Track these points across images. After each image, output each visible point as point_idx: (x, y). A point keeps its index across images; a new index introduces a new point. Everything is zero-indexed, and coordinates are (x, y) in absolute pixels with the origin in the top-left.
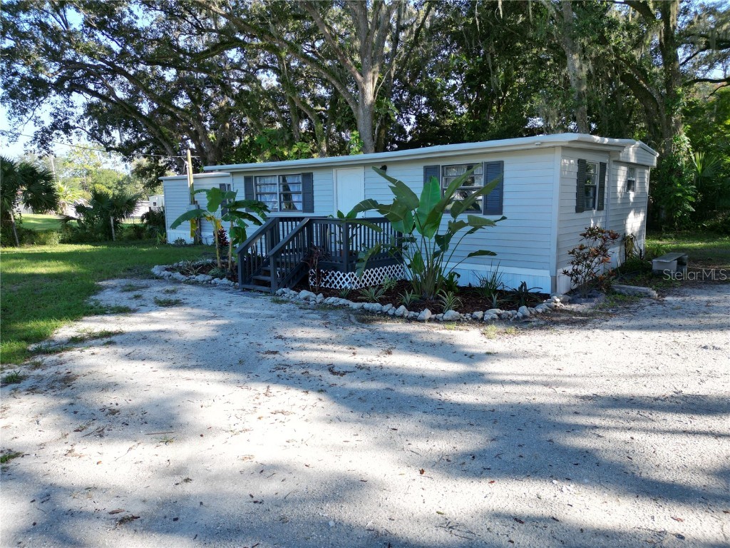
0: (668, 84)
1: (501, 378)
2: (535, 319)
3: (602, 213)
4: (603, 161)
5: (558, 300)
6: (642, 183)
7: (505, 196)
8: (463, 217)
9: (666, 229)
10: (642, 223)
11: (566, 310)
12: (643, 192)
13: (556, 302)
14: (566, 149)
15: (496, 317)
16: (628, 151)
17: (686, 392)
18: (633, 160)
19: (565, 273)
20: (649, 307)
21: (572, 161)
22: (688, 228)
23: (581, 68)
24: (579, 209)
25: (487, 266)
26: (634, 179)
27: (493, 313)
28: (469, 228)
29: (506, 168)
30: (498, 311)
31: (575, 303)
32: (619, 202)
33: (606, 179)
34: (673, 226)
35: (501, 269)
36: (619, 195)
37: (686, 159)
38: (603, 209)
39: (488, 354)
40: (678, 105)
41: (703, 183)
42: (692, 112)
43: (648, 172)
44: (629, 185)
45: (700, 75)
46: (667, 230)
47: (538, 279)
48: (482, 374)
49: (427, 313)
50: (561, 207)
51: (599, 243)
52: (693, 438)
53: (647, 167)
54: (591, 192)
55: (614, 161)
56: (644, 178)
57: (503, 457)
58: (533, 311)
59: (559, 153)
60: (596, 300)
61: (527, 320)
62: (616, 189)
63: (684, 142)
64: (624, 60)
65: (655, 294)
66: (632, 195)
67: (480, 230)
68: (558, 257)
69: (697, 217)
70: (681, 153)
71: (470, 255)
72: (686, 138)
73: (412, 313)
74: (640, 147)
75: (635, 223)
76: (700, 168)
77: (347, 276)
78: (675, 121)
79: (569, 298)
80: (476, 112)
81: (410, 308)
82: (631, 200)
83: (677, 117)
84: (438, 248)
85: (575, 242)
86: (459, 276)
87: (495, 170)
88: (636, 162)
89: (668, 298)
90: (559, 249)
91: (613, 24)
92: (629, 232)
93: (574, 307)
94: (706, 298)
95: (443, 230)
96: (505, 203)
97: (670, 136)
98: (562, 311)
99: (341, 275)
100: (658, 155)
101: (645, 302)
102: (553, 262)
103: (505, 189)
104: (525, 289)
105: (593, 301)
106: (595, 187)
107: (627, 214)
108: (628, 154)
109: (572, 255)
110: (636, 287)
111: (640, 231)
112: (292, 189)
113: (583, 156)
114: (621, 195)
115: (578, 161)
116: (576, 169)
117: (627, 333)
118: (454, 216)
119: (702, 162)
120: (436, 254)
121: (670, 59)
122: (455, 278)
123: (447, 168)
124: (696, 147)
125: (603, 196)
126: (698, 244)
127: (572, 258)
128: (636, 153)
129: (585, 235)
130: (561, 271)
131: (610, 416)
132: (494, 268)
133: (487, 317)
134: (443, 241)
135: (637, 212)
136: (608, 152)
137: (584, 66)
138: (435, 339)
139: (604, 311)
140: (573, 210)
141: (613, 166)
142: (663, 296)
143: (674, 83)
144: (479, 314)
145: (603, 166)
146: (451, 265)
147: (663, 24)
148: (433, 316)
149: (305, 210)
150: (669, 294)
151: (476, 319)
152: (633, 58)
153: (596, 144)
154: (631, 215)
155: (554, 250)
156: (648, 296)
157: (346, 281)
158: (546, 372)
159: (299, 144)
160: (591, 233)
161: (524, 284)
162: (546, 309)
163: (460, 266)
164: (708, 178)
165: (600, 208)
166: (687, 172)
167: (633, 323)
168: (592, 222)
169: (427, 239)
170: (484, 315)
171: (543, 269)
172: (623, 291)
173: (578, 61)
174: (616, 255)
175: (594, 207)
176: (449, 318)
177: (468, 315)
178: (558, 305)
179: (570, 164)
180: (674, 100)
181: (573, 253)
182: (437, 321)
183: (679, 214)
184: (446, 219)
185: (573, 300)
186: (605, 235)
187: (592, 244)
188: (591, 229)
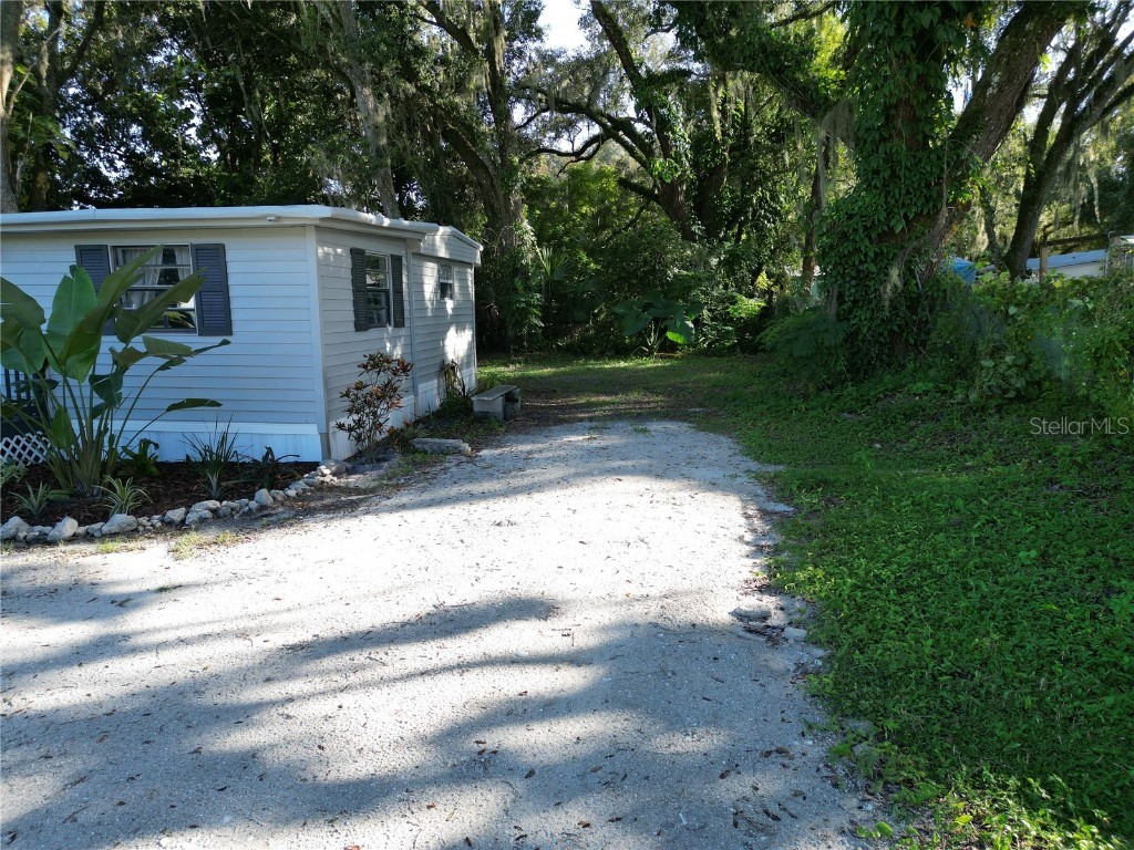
0: (502, 150)
1: (161, 637)
2: (280, 510)
3: (403, 331)
4: (396, 253)
5: (327, 472)
6: (464, 287)
7: (234, 304)
9: (515, 350)
10: (470, 344)
11: (338, 487)
12: (466, 300)
13: (324, 475)
15: (208, 514)
16: (434, 240)
17: (451, 602)
18: (442, 253)
19: (341, 426)
20: (454, 469)
21: (339, 251)
22: (540, 349)
23: (376, 109)
24: (360, 326)
25: (208, 424)
26: (450, 282)
27: (203, 508)
28: (156, 361)
29: (233, 268)
30: (212, 504)
31: (355, 473)
32: (430, 314)
33: (404, 279)
34: (523, 347)
35: (234, 427)
36: (429, 304)
37: (530, 256)
38: (403, 325)
39: (162, 590)
40: (516, 181)
41: (552, 289)
42: (537, 193)
43: (471, 272)
44: (444, 289)
45: (546, 143)
46: (517, 353)
47: (295, 438)
48: (126, 637)
49: (69, 526)
50: (325, 323)
51: (383, 378)
52: (431, 682)
53: (469, 265)
54: (383, 298)
55: (414, 254)
56: (466, 280)
57: (81, 818)
58: (280, 494)
59: (311, 237)
60: (386, 464)
61: (265, 512)
62: (423, 296)
63: (527, 232)
64: (442, 109)
65: (467, 447)
66: (450, 304)
68: (329, 403)
69: (551, 333)
70: (524, 248)
71: (173, 407)
72: (529, 227)
73: (39, 528)
74: (453, 235)
75: (458, 343)
76: (548, 269)
78: (515, 202)
79: (349, 466)
80: (233, 160)
81: (31, 519)
82: (450, 311)
83: (516, 197)
84: (98, 401)
85: (352, 377)
86: (157, 446)
87: (212, 257)
88: (448, 257)
89: (484, 453)
90: (328, 390)
91: (420, 52)
92: (451, 356)
93: (353, 480)
94: (529, 447)
95: (104, 365)
96: (235, 316)
97: (510, 223)
98: (332, 488)
100: (482, 248)
101: (452, 460)
102: (321, 409)
103: (233, 292)
104: (273, 460)
105: (381, 468)
106: (387, 292)
107: (445, 332)
108: (434, 245)
109: (346, 398)
110: (443, 441)
111: (468, 356)
113: (360, 244)
114: (432, 304)
115: (351, 250)
116: (348, 263)
117: (407, 514)
118: (124, 339)
119: (551, 260)
120: (96, 411)
121: (503, 116)
122: (151, 450)
123: (124, 252)
124: (541, 239)
125: (402, 305)
126: (547, 371)
127: (347, 404)
128: (448, 245)
129: (365, 367)
130: (333, 424)
131: (322, 673)
132: (222, 427)
133: (192, 517)
134: (107, 388)
135: (460, 328)
136: (403, 240)
137: (380, 107)
138: (63, 577)
139: (394, 482)
140: (352, 327)
141: (414, 261)
142: (478, 450)
143: (509, 150)
144: (176, 514)
145: (397, 260)
146: (133, 425)
147: (487, 65)
148: (82, 530)
150: (487, 447)
151: (170, 524)
152: (455, 107)
153: (369, 225)
154: (452, 332)
155: (320, 391)
156: (458, 452)
158: (253, 609)
160: (376, 363)
161: (270, 451)
162: (304, 490)
163: (157, 426)
164: (559, 282)
165: (399, 324)
166: (534, 274)
167: (426, 496)
168: (388, 345)
169: (72, 382)
170: (187, 513)
171: (307, 423)
172: (427, 447)
173: (371, 98)
174: (430, 393)
175: (389, 321)
176: (115, 529)
177: (156, 519)
178: (327, 479)
179: (336, 254)
180: (510, 173)
181: (347, 395)
182: (89, 538)
183: (525, 331)
185: (354, 468)
186: (393, 365)
187: (375, 380)
188: (372, 358)
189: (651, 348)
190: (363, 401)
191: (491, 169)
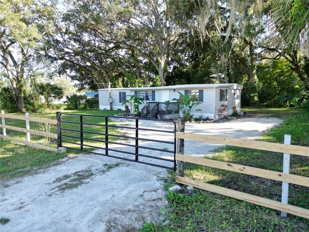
7: (204, 97)
8: (195, 102)
12: (239, 96)
14: (217, 87)
15: (202, 122)
18: (235, 88)
19: (217, 114)
20: (233, 121)
21: (218, 90)
24: (221, 100)
25: (200, 113)
28: (196, 104)
29: (204, 91)
32: (231, 99)
33: (228, 93)
35: (203, 114)
38: (227, 100)
43: (240, 91)
47: (211, 116)
49: (188, 122)
50: (216, 100)
51: (224, 108)
53: (240, 89)
55: (230, 89)
58: (210, 121)
59: (215, 89)
65: (236, 119)
67: (198, 105)
68: (216, 111)
70: (256, 83)
71: (196, 110)
74: (238, 85)
76: (262, 87)
77: (168, 116)
83: (254, 72)
85: (219, 108)
87: (201, 92)
90: (215, 109)
96: (204, 99)
97: (253, 78)
99: (166, 116)
100: (243, 86)
102: (214, 112)
103: (204, 96)
105: (222, 120)
107: (235, 100)
110: (232, 117)
112: (148, 95)
113: (221, 89)
116: (220, 92)
118: (193, 102)
119: (262, 85)
120: (189, 110)
122: (193, 116)
133: (200, 122)
134: (190, 107)
140: (219, 101)
145: (227, 90)
146: (192, 113)
149: (152, 100)
151: (198, 123)
156: (234, 119)
157: (167, 117)
159: (139, 79)
160: (223, 106)
161: (208, 117)
162: (212, 121)
163: (194, 113)
164: (264, 90)
166: (258, 89)
169: (187, 107)
171: (212, 114)
172: (229, 118)
173: (224, 58)
175: (225, 100)
176: (193, 123)
177: (196, 122)
181: (218, 110)
182: (190, 123)
184: (191, 103)
185: (218, 120)
186: (225, 106)
187: (222, 108)
188: (222, 105)
189: (287, 106)
190: (220, 111)
191: (249, 67)
